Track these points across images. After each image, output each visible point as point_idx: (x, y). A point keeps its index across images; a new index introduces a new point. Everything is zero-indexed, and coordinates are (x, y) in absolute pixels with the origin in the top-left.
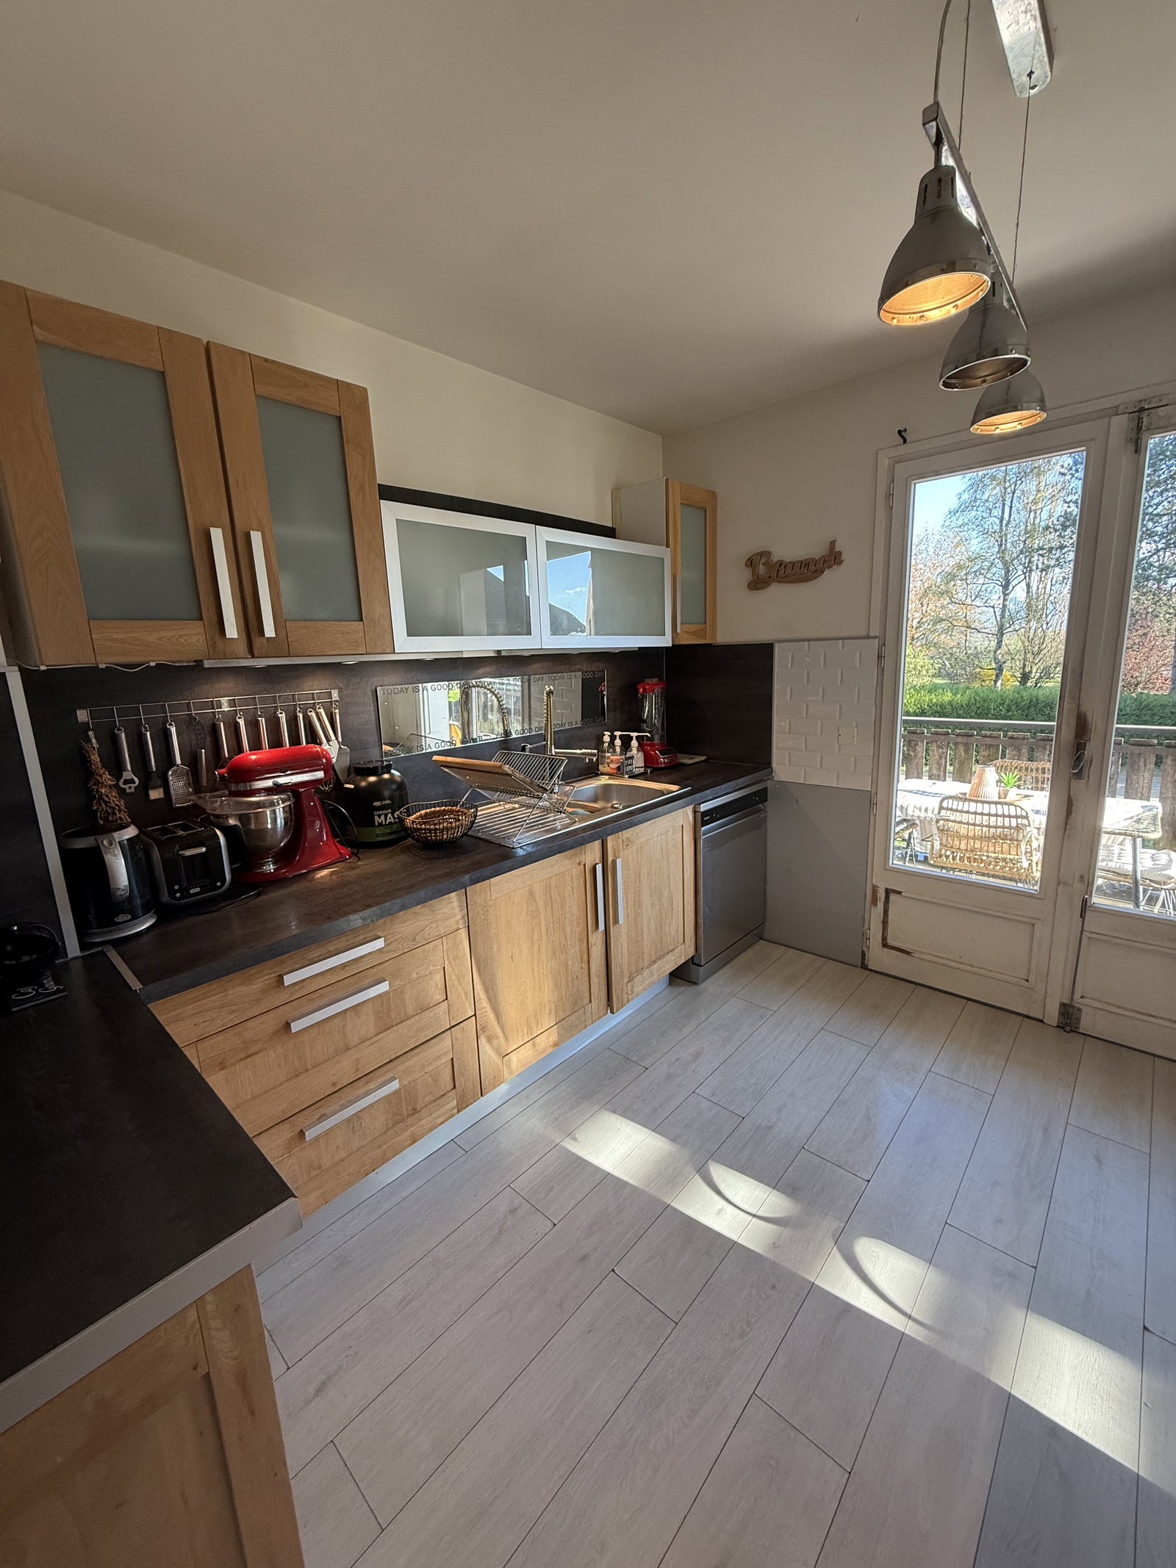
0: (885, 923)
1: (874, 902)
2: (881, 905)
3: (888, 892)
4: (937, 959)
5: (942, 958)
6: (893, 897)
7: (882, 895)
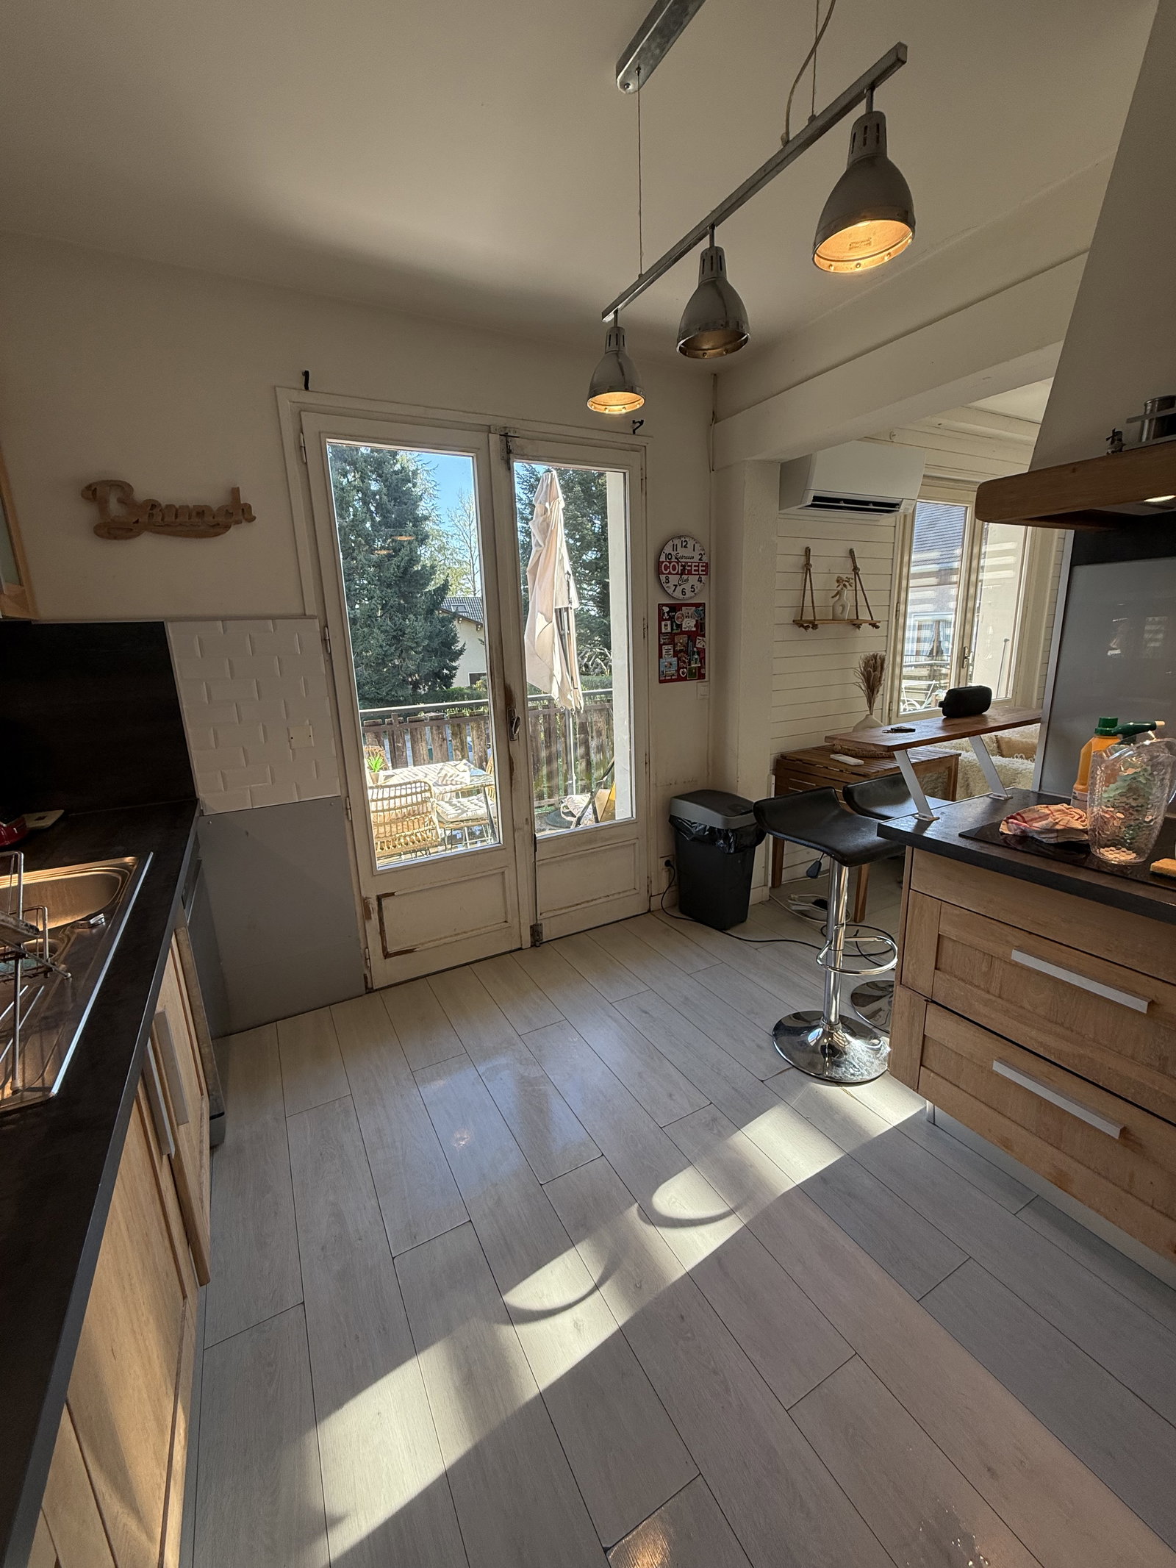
0: (382, 932)
1: (367, 915)
2: (375, 916)
3: (379, 899)
4: (437, 943)
5: (441, 939)
6: (385, 902)
7: (374, 904)
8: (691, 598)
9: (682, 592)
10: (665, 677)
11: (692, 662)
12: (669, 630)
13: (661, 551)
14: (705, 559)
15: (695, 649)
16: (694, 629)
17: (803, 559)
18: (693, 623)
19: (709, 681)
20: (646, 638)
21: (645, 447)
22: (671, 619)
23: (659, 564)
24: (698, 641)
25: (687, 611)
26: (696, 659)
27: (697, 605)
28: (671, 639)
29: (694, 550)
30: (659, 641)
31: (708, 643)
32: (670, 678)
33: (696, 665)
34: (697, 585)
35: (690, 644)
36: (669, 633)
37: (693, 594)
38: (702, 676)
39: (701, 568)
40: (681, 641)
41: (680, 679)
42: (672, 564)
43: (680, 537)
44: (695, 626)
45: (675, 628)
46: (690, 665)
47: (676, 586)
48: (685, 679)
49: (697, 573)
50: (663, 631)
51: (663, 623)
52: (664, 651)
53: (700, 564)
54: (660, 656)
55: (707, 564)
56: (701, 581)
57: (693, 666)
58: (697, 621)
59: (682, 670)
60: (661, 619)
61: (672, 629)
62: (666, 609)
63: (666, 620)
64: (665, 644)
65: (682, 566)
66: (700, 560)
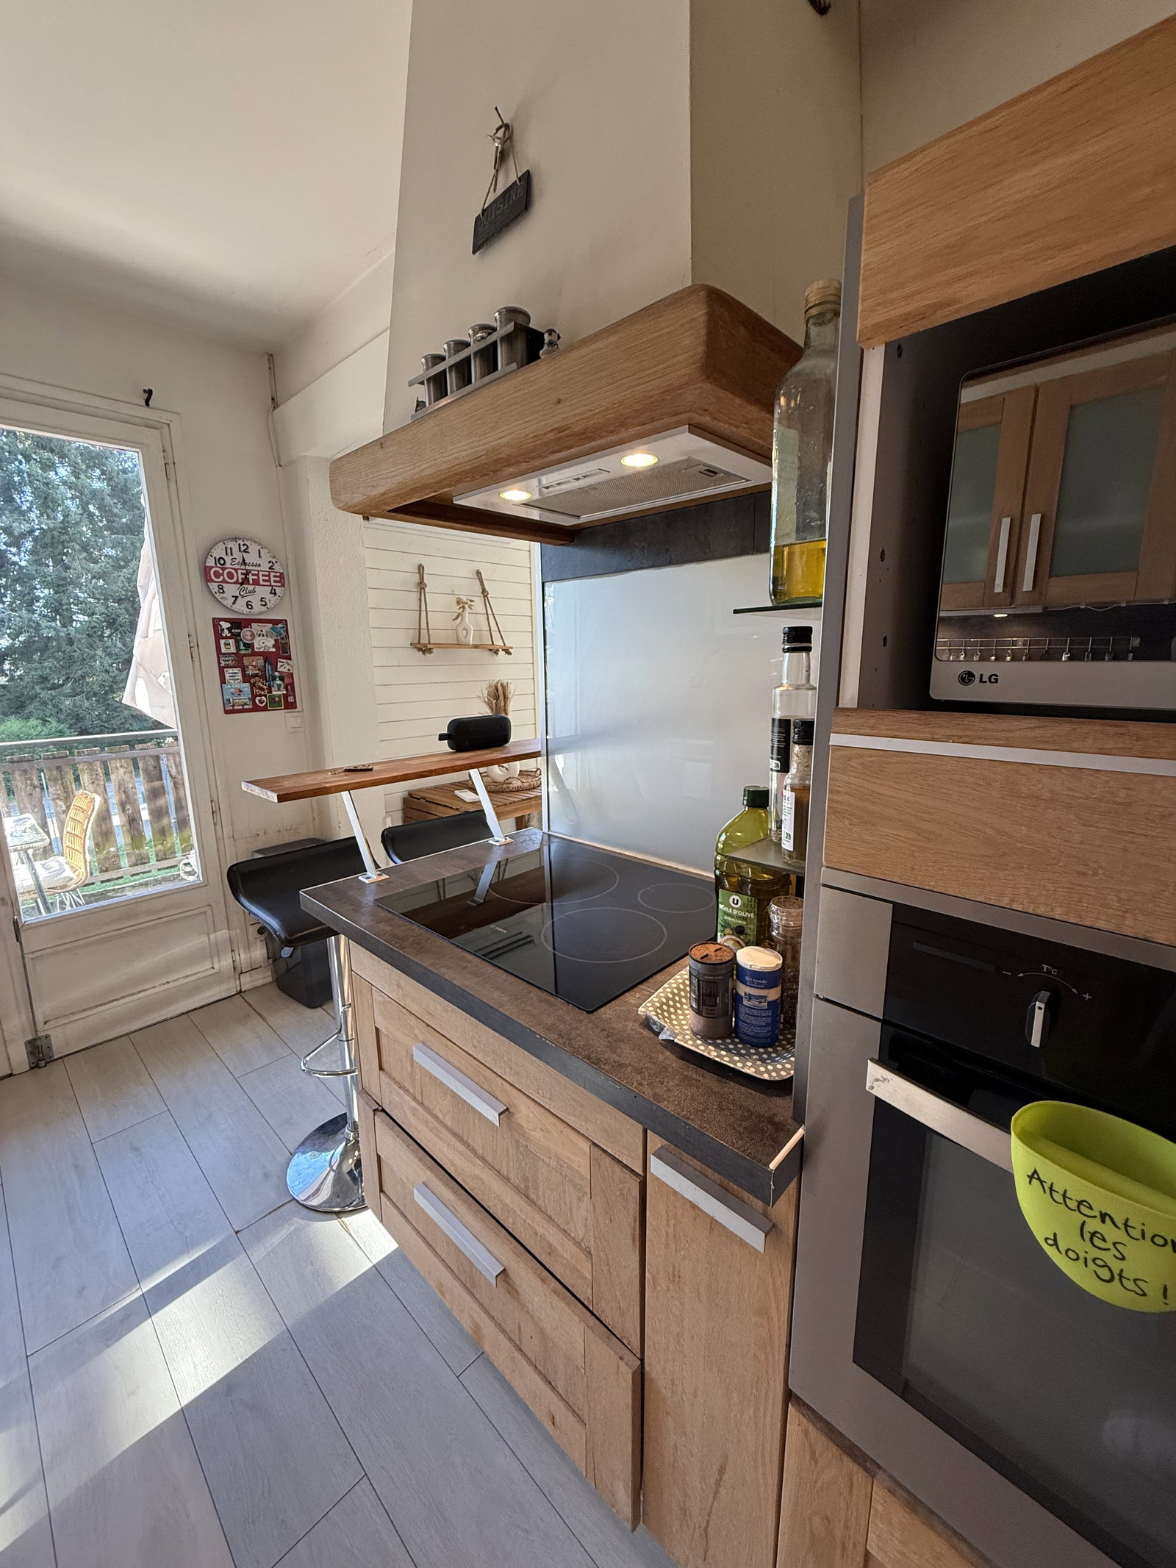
8: (261, 613)
9: (247, 605)
10: (233, 706)
11: (273, 689)
12: (233, 649)
13: (208, 553)
14: (277, 568)
15: (277, 674)
16: (274, 650)
17: (416, 578)
18: (270, 642)
19: (303, 711)
20: (196, 660)
21: (168, 424)
22: (236, 637)
23: (206, 570)
24: (279, 664)
25: (259, 629)
26: (279, 686)
27: (275, 622)
28: (239, 661)
29: (260, 557)
30: (219, 663)
31: (294, 665)
32: (241, 707)
33: (279, 693)
34: (268, 597)
35: (269, 667)
36: (233, 653)
37: (265, 608)
38: (291, 706)
39: (272, 579)
40: (254, 664)
41: (256, 709)
42: (226, 571)
43: (235, 539)
44: (273, 646)
45: (242, 647)
46: (270, 691)
47: (237, 597)
48: (265, 709)
49: (269, 584)
50: (223, 650)
51: (222, 642)
52: (227, 676)
53: (272, 574)
54: (223, 681)
55: (282, 574)
56: (275, 594)
57: (274, 693)
58: (275, 640)
59: (258, 698)
60: (218, 635)
61: (238, 648)
62: (225, 625)
63: (226, 638)
64: (228, 667)
65: (242, 574)
66: (270, 568)
